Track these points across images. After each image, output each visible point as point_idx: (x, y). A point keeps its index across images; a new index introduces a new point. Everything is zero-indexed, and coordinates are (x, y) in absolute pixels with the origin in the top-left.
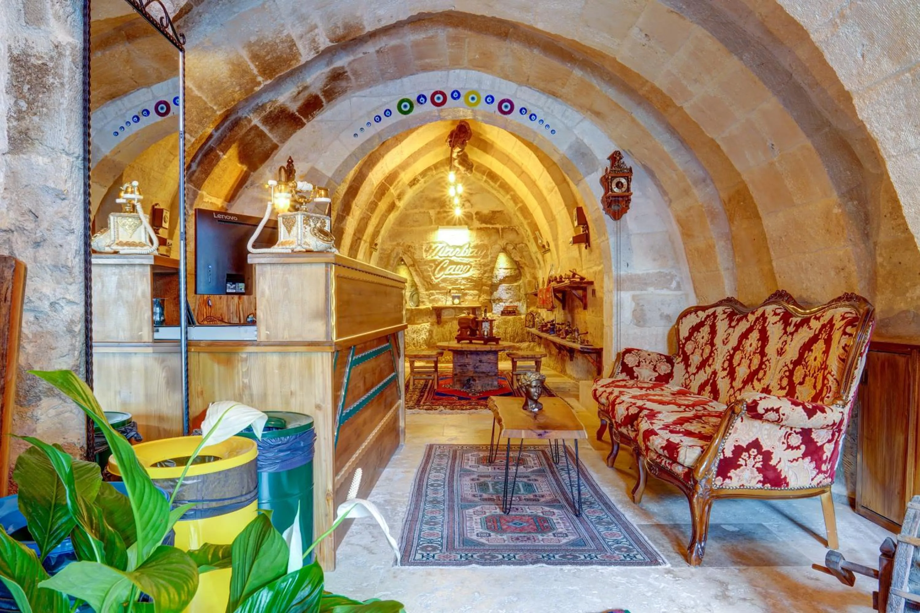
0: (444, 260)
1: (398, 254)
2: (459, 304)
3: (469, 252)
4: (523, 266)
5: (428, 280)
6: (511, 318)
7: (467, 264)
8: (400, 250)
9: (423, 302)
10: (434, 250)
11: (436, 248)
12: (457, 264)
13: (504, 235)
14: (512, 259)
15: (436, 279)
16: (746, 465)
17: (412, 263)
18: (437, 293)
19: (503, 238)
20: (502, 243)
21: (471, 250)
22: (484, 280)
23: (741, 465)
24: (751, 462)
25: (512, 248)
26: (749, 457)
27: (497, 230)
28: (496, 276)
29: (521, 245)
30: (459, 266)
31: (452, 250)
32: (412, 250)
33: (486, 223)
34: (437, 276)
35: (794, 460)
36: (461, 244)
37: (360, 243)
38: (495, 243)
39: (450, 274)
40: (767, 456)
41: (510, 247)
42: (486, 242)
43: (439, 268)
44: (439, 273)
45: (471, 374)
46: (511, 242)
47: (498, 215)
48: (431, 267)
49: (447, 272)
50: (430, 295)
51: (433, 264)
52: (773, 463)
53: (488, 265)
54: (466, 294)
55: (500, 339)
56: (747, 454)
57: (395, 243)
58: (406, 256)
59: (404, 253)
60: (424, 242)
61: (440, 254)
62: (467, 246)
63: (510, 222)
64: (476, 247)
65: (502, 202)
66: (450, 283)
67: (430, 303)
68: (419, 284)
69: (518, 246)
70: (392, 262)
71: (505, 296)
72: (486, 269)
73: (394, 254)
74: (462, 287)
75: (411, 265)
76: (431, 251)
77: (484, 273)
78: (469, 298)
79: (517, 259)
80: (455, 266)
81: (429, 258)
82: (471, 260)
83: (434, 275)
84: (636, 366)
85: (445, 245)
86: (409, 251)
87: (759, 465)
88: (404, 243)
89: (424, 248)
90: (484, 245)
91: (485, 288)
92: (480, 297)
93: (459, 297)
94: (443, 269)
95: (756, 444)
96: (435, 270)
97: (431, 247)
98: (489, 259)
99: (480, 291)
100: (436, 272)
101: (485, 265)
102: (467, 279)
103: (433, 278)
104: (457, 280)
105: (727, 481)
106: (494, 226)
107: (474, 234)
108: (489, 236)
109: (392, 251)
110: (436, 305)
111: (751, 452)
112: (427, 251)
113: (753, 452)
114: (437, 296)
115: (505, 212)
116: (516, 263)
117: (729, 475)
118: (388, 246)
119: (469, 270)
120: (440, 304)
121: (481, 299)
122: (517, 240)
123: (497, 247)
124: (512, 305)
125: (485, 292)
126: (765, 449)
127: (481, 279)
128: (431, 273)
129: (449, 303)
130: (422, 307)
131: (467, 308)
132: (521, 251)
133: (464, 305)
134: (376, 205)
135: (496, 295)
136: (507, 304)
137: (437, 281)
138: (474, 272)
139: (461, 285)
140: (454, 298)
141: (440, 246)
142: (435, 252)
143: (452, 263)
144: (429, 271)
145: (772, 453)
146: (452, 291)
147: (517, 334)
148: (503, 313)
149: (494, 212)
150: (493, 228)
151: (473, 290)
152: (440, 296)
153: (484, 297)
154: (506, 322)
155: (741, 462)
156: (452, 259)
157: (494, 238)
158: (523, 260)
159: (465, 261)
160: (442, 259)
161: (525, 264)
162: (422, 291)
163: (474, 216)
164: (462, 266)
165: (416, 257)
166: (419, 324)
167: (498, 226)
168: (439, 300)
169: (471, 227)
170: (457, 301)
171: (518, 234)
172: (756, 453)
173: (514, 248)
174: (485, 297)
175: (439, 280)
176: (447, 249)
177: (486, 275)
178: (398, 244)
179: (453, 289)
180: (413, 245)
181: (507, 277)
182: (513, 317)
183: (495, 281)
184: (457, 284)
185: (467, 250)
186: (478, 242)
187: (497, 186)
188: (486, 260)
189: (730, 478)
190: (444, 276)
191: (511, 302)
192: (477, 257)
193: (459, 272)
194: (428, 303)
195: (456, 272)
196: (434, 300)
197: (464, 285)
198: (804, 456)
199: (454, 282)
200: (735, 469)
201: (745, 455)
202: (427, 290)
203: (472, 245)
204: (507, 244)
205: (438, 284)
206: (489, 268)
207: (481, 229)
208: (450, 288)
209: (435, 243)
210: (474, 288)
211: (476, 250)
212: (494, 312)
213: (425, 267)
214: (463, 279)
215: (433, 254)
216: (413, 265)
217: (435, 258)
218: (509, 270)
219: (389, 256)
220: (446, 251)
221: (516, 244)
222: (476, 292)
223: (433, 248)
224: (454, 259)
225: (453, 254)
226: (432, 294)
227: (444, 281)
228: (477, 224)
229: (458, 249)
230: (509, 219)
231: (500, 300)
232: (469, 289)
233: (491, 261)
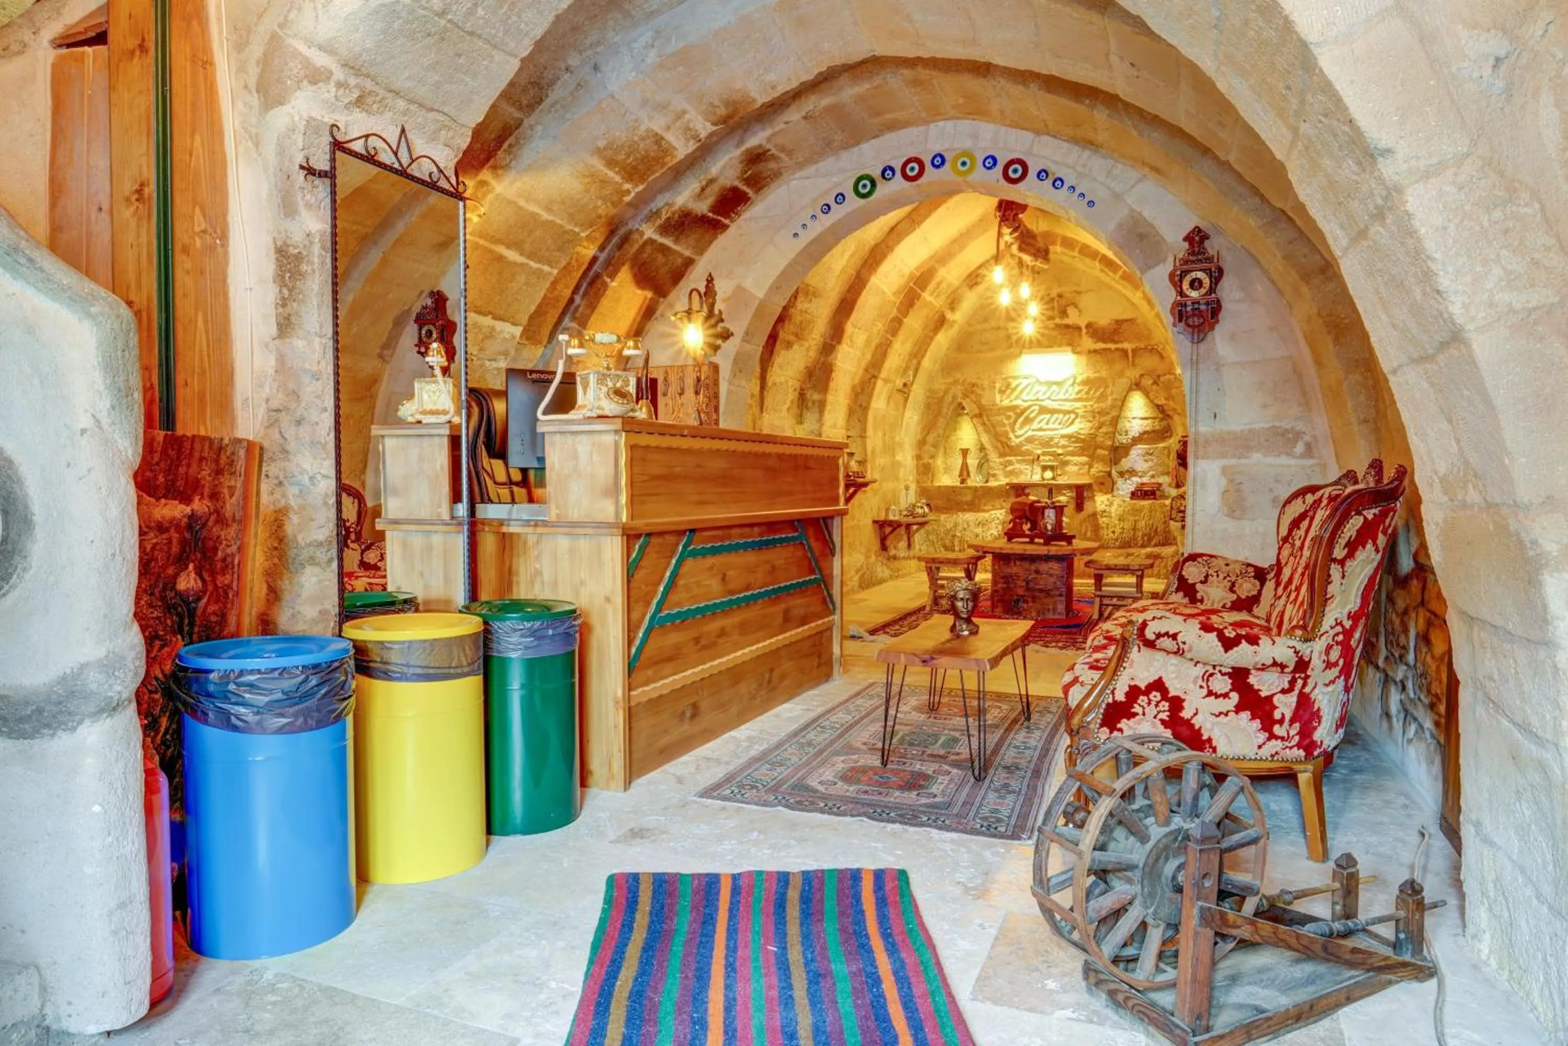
0: (1030, 406)
1: (954, 398)
2: (1053, 478)
3: (1073, 392)
4: (1171, 413)
5: (1004, 439)
6: (1146, 503)
7: (1069, 412)
8: (958, 390)
9: (994, 475)
10: (1014, 390)
11: (1017, 386)
12: (1053, 412)
13: (1137, 361)
14: (1152, 401)
15: (1017, 437)
16: (1144, 714)
17: (977, 411)
18: (1018, 462)
19: (1134, 365)
20: (1132, 374)
21: (1077, 388)
22: (1099, 439)
23: (1137, 714)
24: (1151, 711)
25: (1151, 382)
26: (1149, 704)
27: (1124, 352)
28: (1126, 432)
29: (1167, 377)
30: (1056, 416)
31: (1044, 388)
32: (979, 391)
33: (1104, 341)
34: (1019, 433)
35: (1221, 713)
36: (1059, 378)
37: (875, 384)
38: (1121, 374)
39: (1041, 429)
40: (1176, 704)
41: (1147, 382)
42: (1104, 374)
43: (1021, 419)
44: (1021, 427)
45: (1021, 592)
46: (1149, 373)
47: (1125, 326)
48: (1009, 418)
49: (1035, 425)
50: (1005, 465)
51: (1011, 414)
52: (1186, 714)
53: (1108, 413)
54: (1066, 463)
55: (1074, 537)
56: (1145, 698)
57: (950, 380)
58: (968, 400)
59: (965, 396)
60: (998, 377)
61: (1024, 396)
62: (1071, 382)
63: (1149, 337)
64: (1086, 382)
65: (1133, 304)
66: (1041, 444)
67: (1006, 477)
68: (988, 446)
69: (1162, 379)
70: (945, 410)
71: (1141, 466)
72: (1102, 419)
73: (949, 398)
74: (1060, 451)
75: (976, 416)
76: (1009, 391)
77: (1100, 428)
78: (1071, 469)
79: (1161, 401)
80: (1048, 416)
81: (1006, 403)
82: (1078, 404)
83: (1013, 431)
84: (1201, 582)
85: (1032, 380)
86: (972, 392)
87: (1164, 716)
88: (964, 380)
89: (998, 386)
90: (1100, 378)
91: (1100, 452)
92: (1091, 467)
93: (1052, 468)
94: (1028, 421)
95: (1158, 685)
96: (1016, 421)
97: (1008, 385)
98: (1109, 402)
99: (1092, 457)
100: (1018, 425)
101: (1101, 413)
102: (1069, 437)
103: (1011, 435)
104: (1052, 439)
105: (1116, 733)
106: (1119, 346)
107: (1083, 360)
108: (1110, 362)
109: (946, 392)
110: (1015, 481)
111: (1151, 696)
112: (1002, 392)
113: (1156, 696)
114: (1018, 466)
115: (1139, 321)
116: (1160, 408)
117: (1119, 726)
118: (940, 385)
119: (1072, 423)
120: (1022, 479)
121: (1093, 471)
122: (1161, 368)
123: (1124, 382)
124: (1153, 481)
125: (1101, 459)
126: (1172, 693)
127: (1093, 437)
128: (1008, 428)
129: (1036, 478)
130: (993, 483)
131: (1069, 487)
132: (1168, 387)
133: (1061, 481)
134: (900, 322)
135: (1126, 464)
136: (1145, 480)
137: (1017, 441)
138: (1082, 426)
139: (1058, 447)
140: (1044, 468)
141: (1025, 382)
142: (1016, 393)
143: (1043, 410)
144: (1004, 425)
145: (1184, 700)
146: (1042, 458)
147: (1156, 531)
148: (1134, 495)
149: (1119, 322)
150: (1117, 349)
151: (1079, 455)
152: (1023, 467)
153: (1098, 468)
154: (1135, 511)
155: (1137, 709)
156: (1045, 403)
157: (1118, 366)
158: (1171, 403)
159: (1068, 406)
160: (1026, 404)
161: (1174, 409)
162: (994, 457)
163: (1084, 331)
164: (1061, 416)
165: (984, 402)
166: (988, 511)
167: (1126, 345)
168: (1021, 472)
169: (1079, 349)
170: (1048, 474)
171: (1162, 357)
172: (1159, 698)
173: (1155, 383)
174: (1101, 468)
175: (1022, 439)
176: (1037, 388)
177: (1104, 430)
178: (956, 382)
179: (1044, 454)
180: (979, 382)
181: (1145, 432)
182: (1150, 502)
183: (1123, 439)
184: (1052, 446)
185: (1070, 389)
186: (1091, 375)
187: (1117, 277)
188: (1103, 405)
189: (1121, 730)
190: (1030, 433)
191: (1153, 476)
192: (1087, 400)
193: (1056, 426)
194: (1002, 478)
195: (1051, 426)
196: (1012, 473)
197: (1064, 447)
198: (1238, 709)
199: (1047, 443)
200: (1129, 719)
201: (1142, 700)
202: (1002, 455)
203: (1078, 380)
204: (1142, 376)
205: (1021, 445)
206: (1108, 418)
207: (1095, 351)
208: (1039, 452)
209: (1015, 378)
210: (1082, 451)
211: (1086, 389)
212: (1115, 493)
213: (999, 418)
214: (1063, 436)
215: (1013, 397)
216: (980, 416)
217: (1015, 403)
218: (1150, 421)
219: (941, 400)
220: (1035, 390)
221: (1159, 376)
222: (1084, 459)
223: (1013, 385)
224: (1048, 404)
225: (1047, 395)
226: (1010, 463)
227: (1030, 440)
228: (1088, 343)
229: (1054, 387)
230: (1146, 333)
231: (1132, 472)
232: (1072, 454)
233: (1113, 407)
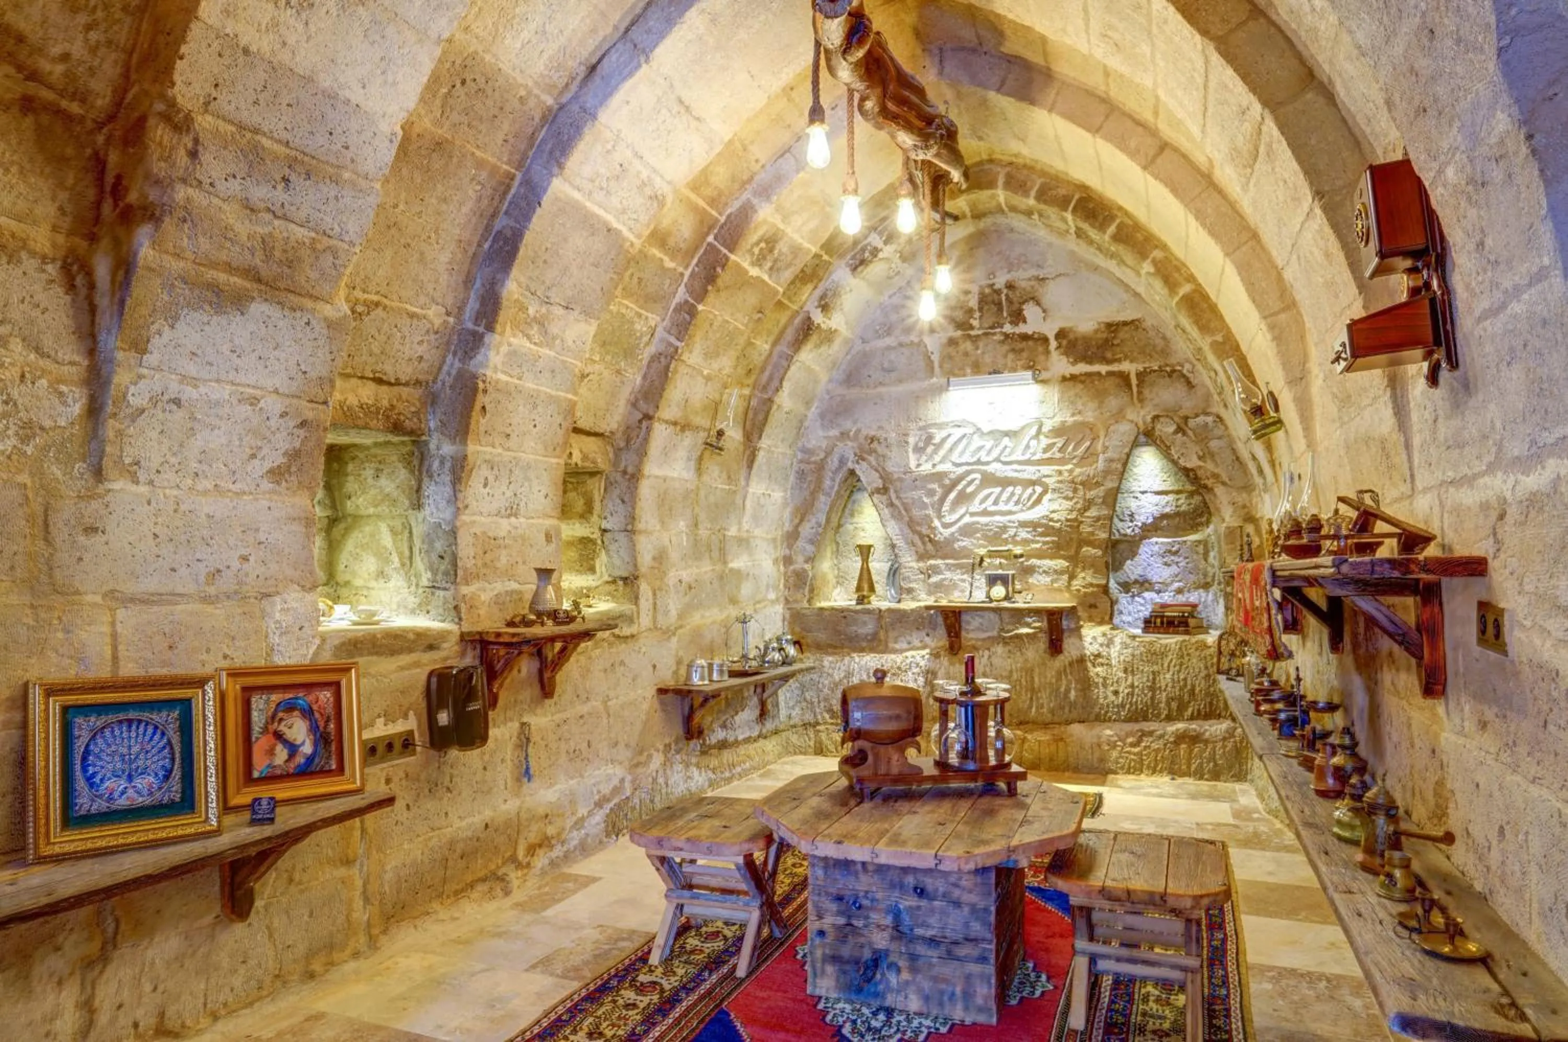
0: (968, 473)
1: (842, 461)
2: (1007, 598)
3: (1037, 449)
4: (1209, 483)
5: (925, 531)
6: (1172, 640)
7: (1033, 483)
8: (848, 449)
9: (910, 591)
10: (938, 446)
11: (944, 440)
12: (1005, 482)
13: (1146, 392)
14: (1174, 463)
15: (946, 526)
17: (879, 483)
18: (949, 567)
19: (1141, 401)
20: (1139, 415)
21: (1044, 442)
22: (1086, 529)
25: (1172, 428)
27: (1124, 377)
28: (1132, 515)
29: (1201, 419)
30: (1010, 489)
31: (989, 444)
32: (881, 450)
33: (1090, 362)
34: (949, 519)
36: (1014, 426)
37: (649, 430)
38: (1119, 416)
39: (985, 513)
41: (1166, 428)
42: (1090, 416)
43: (952, 495)
44: (952, 510)
46: (1169, 413)
47: (1123, 334)
48: (931, 493)
49: (975, 507)
50: (928, 573)
51: (935, 486)
53: (1098, 484)
54: (1030, 570)
57: (834, 432)
58: (864, 464)
59: (860, 458)
60: (913, 426)
61: (955, 457)
62: (1033, 431)
63: (1165, 352)
64: (1059, 431)
65: (1137, 295)
66: (985, 537)
67: (930, 593)
68: (900, 543)
69: (1191, 423)
70: (827, 483)
71: (1159, 572)
72: (1091, 494)
73: (833, 462)
74: (1018, 550)
75: (878, 491)
76: (930, 449)
77: (1086, 509)
78: (1037, 580)
79: (1192, 462)
80: (998, 490)
81: (926, 468)
82: (1046, 470)
83: (940, 517)
85: (969, 430)
86: (872, 451)
88: (858, 431)
89: (912, 440)
90: (1083, 424)
91: (1087, 550)
92: (1072, 577)
93: (1004, 580)
94: (963, 498)
96: (942, 500)
97: (930, 438)
98: (1101, 464)
99: (1074, 559)
100: (946, 507)
101: (1087, 484)
102: (1033, 525)
103: (936, 523)
104: (1004, 528)
106: (1115, 367)
107: (1053, 394)
108: (1100, 396)
109: (828, 453)
110: (944, 603)
112: (919, 450)
114: (948, 575)
115: (1148, 323)
116: (1188, 473)
118: (817, 438)
119: (1038, 501)
120: (956, 599)
121: (1077, 583)
122: (1188, 405)
123: (1124, 430)
124: (1181, 599)
125: (1090, 564)
127: (1075, 524)
128: (930, 512)
129: (979, 596)
130: (908, 605)
131: (1037, 612)
132: (1203, 436)
133: (1020, 603)
134: (692, 312)
135: (1132, 569)
136: (1167, 597)
137: (947, 532)
138: (1055, 506)
139: (1016, 543)
140: (992, 580)
141: (957, 433)
142: (942, 453)
143: (989, 480)
144: (924, 506)
146: (987, 561)
147: (1192, 692)
148: (1149, 624)
149: (1113, 327)
150: (1110, 374)
151: (1052, 557)
152: (957, 576)
153: (1085, 579)
154: (1155, 655)
156: (990, 468)
157: (1113, 403)
158: (1210, 466)
159: (1030, 472)
160: (961, 470)
161: (1216, 476)
162: (909, 561)
163: (1053, 344)
164: (1018, 490)
165: (890, 467)
166: (901, 651)
167: (1125, 366)
168: (955, 586)
169: (1044, 375)
170: (999, 591)
171: (1189, 384)
173: (1179, 430)
174: (1089, 579)
175: (953, 529)
176: (977, 442)
177: (1093, 512)
178: (844, 435)
179: (992, 554)
180: (880, 434)
181: (1164, 516)
182: (1180, 638)
183: (1126, 528)
184: (1006, 542)
185: (1033, 443)
186: (1066, 417)
187: (1107, 237)
188: (1090, 471)
190: (967, 519)
191: (1179, 591)
192: (1062, 461)
193: (1011, 506)
194: (923, 596)
195: (1002, 507)
196: (938, 587)
197: (1025, 542)
199: (997, 535)
202: (921, 557)
203: (1048, 426)
204: (1156, 418)
205: (950, 541)
206: (1100, 492)
207: (1073, 378)
208: (982, 552)
209: (940, 426)
210: (1056, 550)
211: (1060, 442)
212: (1116, 620)
213: (915, 494)
214: (1023, 524)
215: (937, 458)
216: (884, 490)
217: (941, 468)
218: (1170, 498)
219: (821, 467)
220: (973, 447)
221: (1186, 419)
222: (1061, 564)
223: (937, 440)
224: (995, 468)
225: (995, 454)
226: (936, 570)
227: (967, 531)
228: (1060, 364)
229: (1006, 441)
230: (1159, 342)
231: (1144, 584)
232: (1040, 555)
233: (1107, 473)
